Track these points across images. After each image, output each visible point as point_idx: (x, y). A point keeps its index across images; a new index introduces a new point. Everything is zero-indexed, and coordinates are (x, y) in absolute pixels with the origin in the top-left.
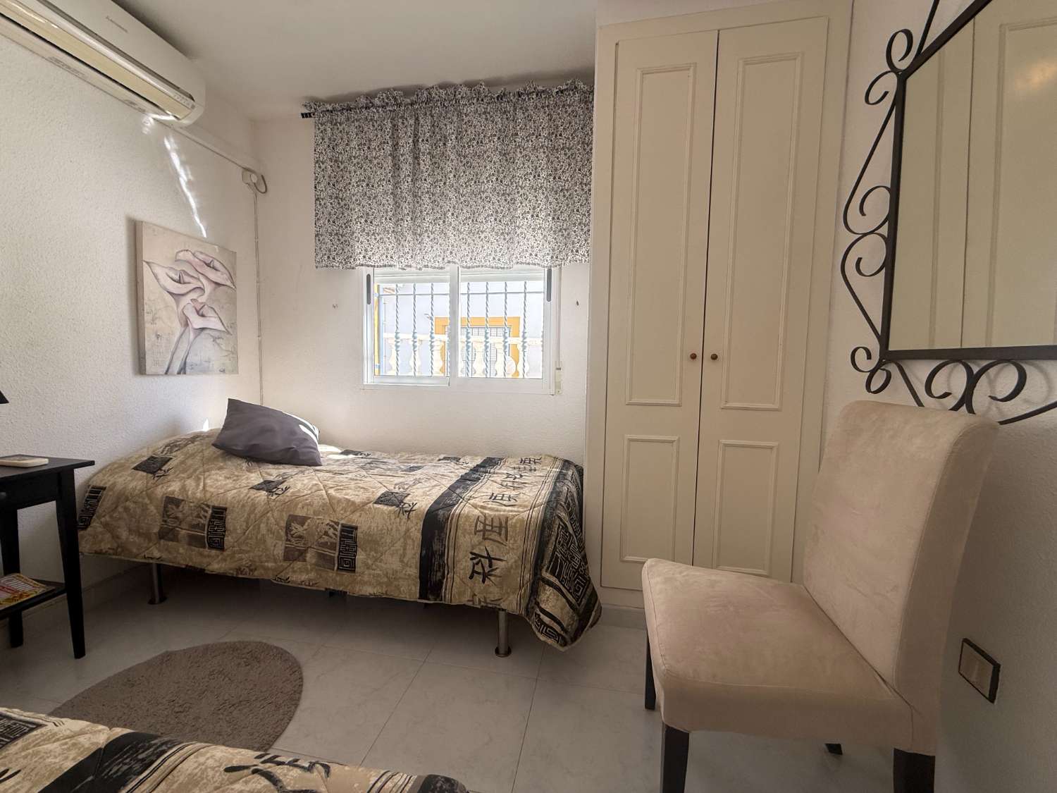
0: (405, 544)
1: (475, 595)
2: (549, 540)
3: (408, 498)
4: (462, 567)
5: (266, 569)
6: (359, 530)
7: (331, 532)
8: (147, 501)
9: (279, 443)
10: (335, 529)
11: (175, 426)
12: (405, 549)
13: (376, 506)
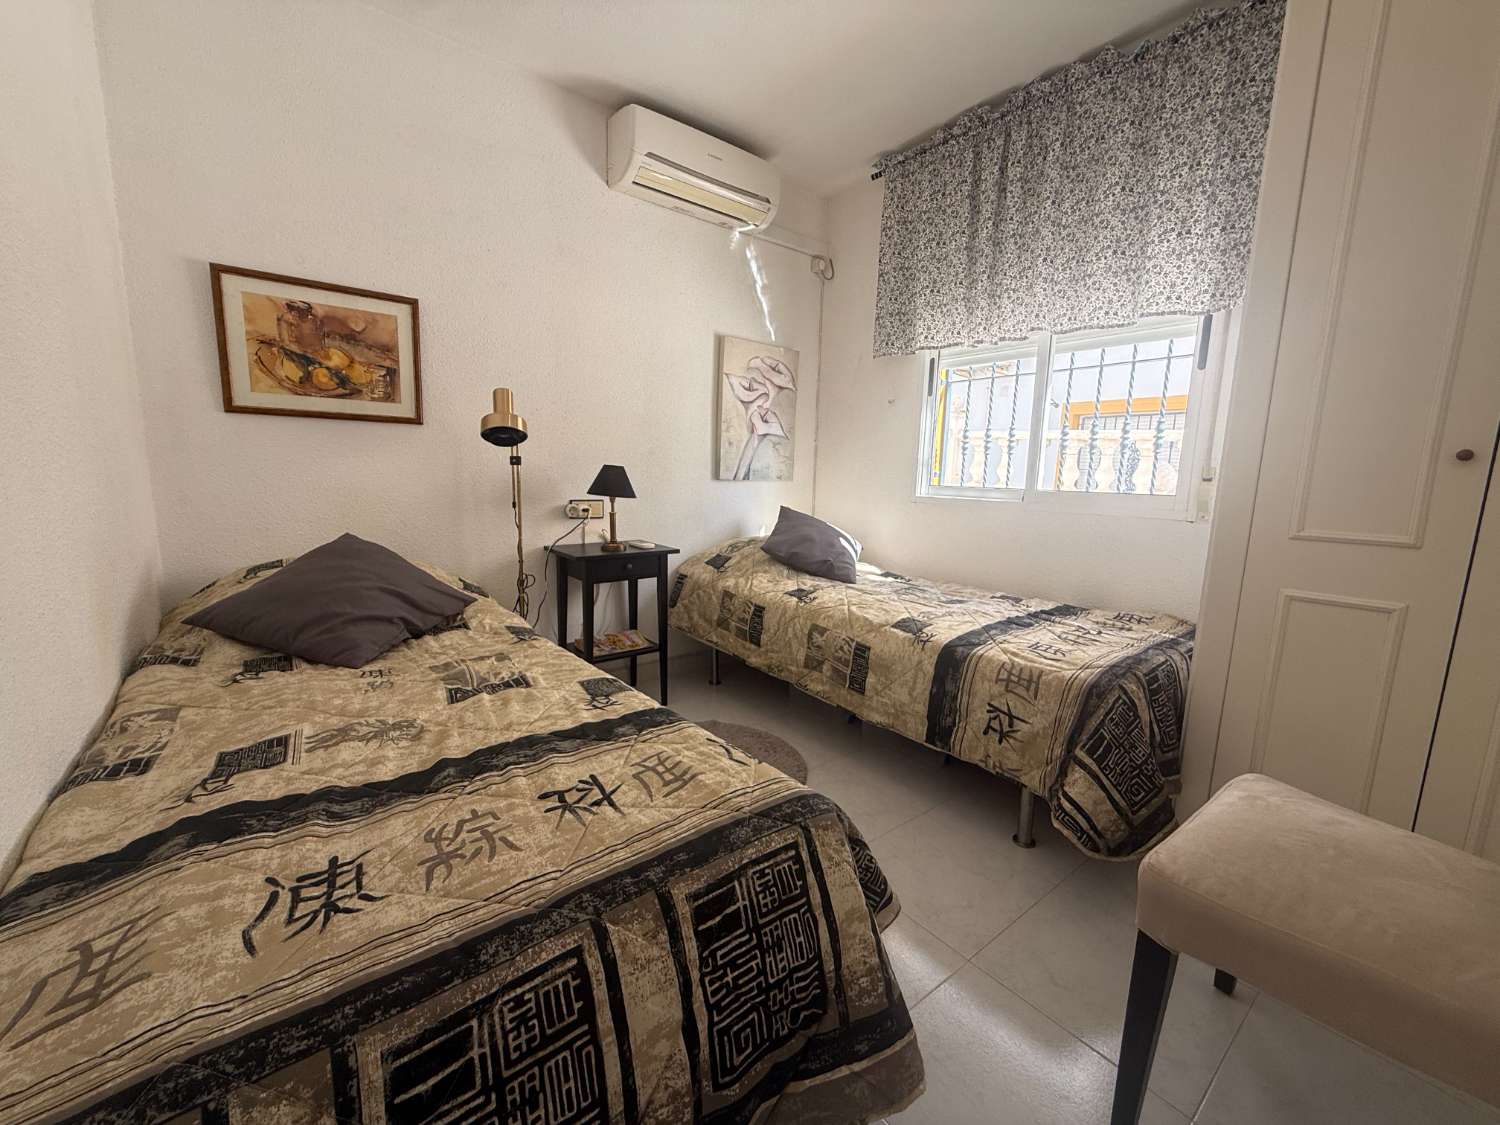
0: (916, 676)
1: (989, 756)
2: (1094, 712)
3: (929, 628)
4: (976, 718)
5: (791, 672)
6: (872, 651)
7: (846, 648)
8: (712, 592)
9: (818, 554)
10: (850, 646)
11: (738, 530)
12: (915, 683)
13: (892, 629)
